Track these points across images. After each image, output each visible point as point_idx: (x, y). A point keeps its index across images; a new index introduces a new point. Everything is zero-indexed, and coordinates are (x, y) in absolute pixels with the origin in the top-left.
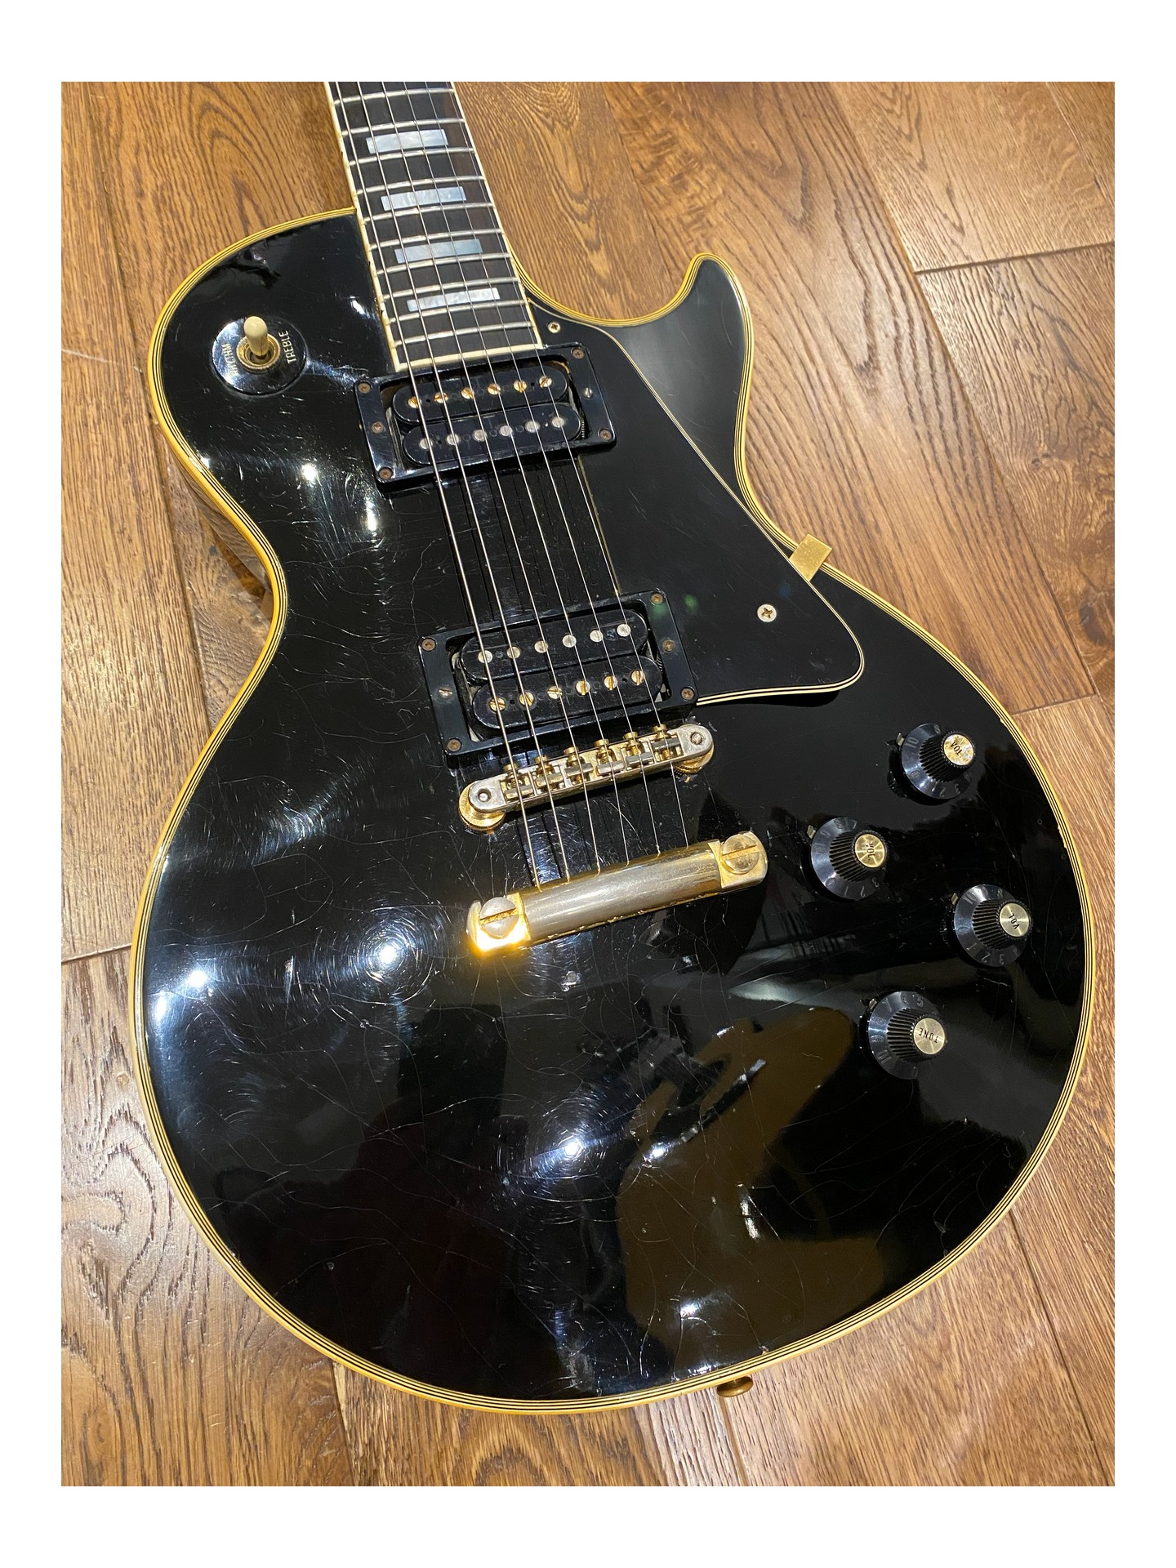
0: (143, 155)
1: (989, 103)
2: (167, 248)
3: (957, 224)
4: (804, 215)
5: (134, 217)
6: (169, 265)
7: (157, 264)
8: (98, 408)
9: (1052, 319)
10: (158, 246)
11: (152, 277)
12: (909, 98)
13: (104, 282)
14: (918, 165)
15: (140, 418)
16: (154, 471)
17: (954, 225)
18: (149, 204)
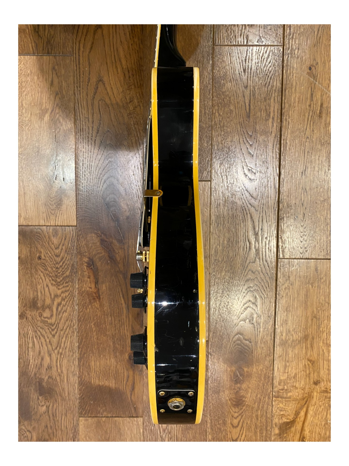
0: (270, 131)
1: (27, 114)
2: (270, 99)
3: (54, 70)
4: (99, 83)
5: (276, 110)
6: (270, 94)
7: (273, 95)
8: (295, 53)
9: (38, 32)
10: (272, 100)
11: (275, 91)
12: (52, 120)
13: (287, 91)
14: (58, 94)
15: (286, 49)
16: (285, 33)
17: (55, 70)
18: (272, 115)
